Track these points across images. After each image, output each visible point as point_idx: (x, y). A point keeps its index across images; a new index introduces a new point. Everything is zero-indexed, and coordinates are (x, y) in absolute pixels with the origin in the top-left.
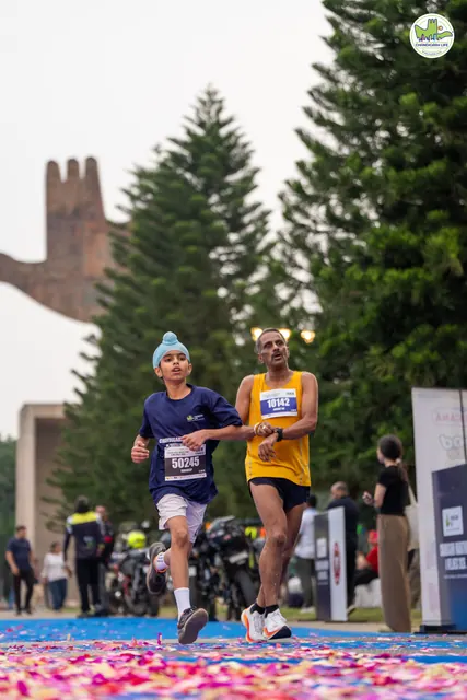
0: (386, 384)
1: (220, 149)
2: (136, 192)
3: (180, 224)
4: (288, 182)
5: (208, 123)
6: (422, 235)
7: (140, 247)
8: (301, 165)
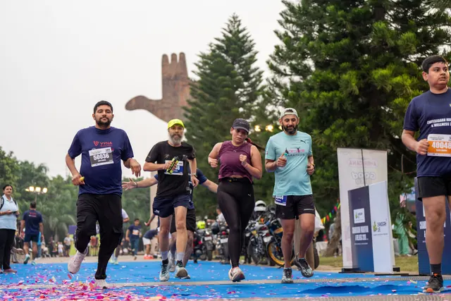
0: (321, 149)
1: (239, 43)
2: (201, 64)
3: (220, 78)
4: (270, 56)
5: (234, 31)
6: (338, 74)
7: (202, 89)
8: (277, 47)
